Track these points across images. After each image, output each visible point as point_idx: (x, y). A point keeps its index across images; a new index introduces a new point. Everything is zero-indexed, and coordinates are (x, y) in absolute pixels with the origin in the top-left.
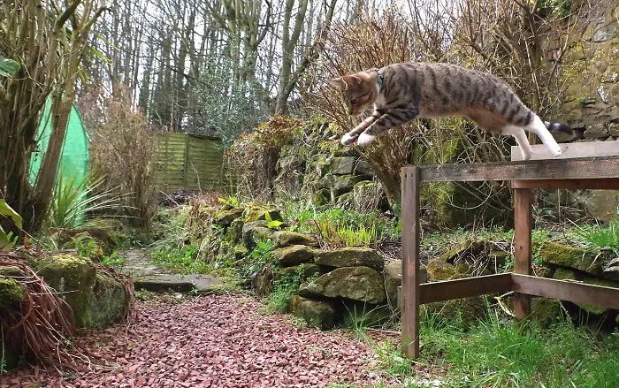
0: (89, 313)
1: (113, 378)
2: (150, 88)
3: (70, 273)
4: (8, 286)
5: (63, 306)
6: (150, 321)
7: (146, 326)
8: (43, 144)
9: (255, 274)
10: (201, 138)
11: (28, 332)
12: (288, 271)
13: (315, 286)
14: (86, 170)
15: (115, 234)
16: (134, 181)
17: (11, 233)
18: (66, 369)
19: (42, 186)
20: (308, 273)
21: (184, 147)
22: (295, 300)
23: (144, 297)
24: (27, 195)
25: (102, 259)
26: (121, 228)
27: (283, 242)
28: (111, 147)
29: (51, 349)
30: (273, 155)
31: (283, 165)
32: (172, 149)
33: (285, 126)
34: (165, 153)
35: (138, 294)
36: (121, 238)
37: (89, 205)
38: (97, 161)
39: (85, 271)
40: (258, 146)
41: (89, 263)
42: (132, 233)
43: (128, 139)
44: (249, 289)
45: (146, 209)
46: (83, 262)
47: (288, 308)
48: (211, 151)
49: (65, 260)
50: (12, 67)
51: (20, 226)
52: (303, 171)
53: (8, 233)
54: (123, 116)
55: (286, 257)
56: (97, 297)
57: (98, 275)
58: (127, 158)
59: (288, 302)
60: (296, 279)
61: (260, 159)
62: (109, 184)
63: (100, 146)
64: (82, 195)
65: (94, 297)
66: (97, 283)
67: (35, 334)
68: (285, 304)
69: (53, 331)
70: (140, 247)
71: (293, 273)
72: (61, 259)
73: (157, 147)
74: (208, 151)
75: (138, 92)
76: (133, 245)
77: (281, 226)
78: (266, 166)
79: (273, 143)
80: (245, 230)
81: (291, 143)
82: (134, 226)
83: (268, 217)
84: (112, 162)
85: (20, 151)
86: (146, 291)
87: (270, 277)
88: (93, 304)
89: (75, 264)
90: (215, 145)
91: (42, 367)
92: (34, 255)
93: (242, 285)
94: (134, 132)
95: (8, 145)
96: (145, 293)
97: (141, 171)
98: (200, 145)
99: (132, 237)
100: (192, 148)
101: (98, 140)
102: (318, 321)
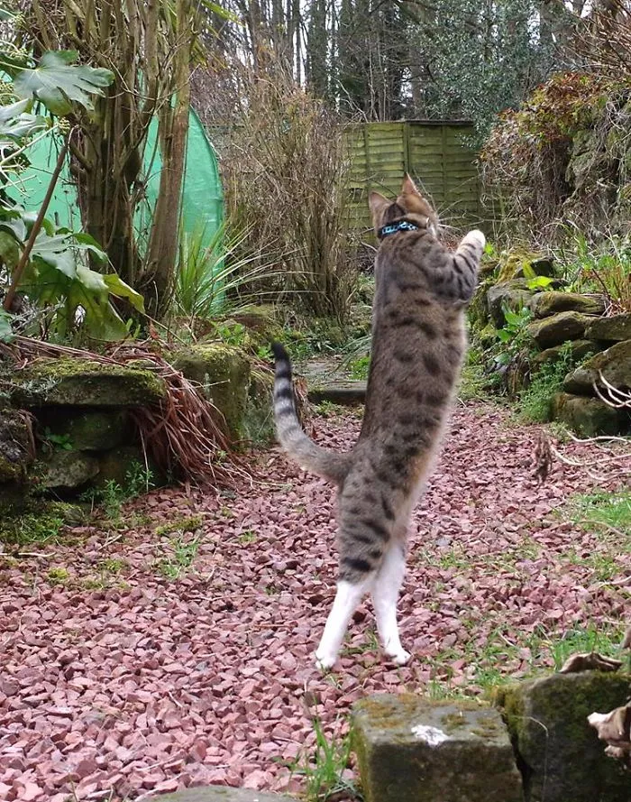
0: (246, 426)
1: (283, 497)
2: (328, 25)
3: (215, 367)
4: (146, 378)
5: (211, 410)
6: (335, 441)
7: (329, 446)
8: (154, 184)
9: (504, 368)
10: (433, 126)
11: (172, 440)
12: (548, 355)
13: (584, 372)
14: (219, 218)
15: (282, 331)
16: (308, 228)
17: (130, 321)
18: (223, 487)
19: (157, 252)
20: (578, 355)
21: (401, 149)
22: (558, 400)
23: (327, 412)
24: (139, 268)
25: (257, 351)
26: (292, 321)
27: (542, 309)
28: (259, 167)
29: (202, 462)
30: (558, 150)
31: (578, 170)
32: (379, 156)
33: (574, 94)
34: (366, 166)
35: (318, 408)
36: (294, 338)
37: (229, 278)
38: (237, 196)
39: (235, 364)
40: (530, 137)
41: (240, 354)
42: (313, 328)
43: (289, 147)
44: (497, 394)
45: (336, 283)
46: (232, 352)
47: (551, 415)
48: (456, 151)
49: (207, 350)
50: (103, 79)
51: (142, 310)
52: (616, 180)
53: (126, 320)
54: (276, 103)
55: (543, 332)
56: (256, 403)
57: (253, 373)
58: (290, 186)
59: (551, 405)
60: (559, 366)
61: (538, 161)
62: (262, 239)
63: (239, 167)
64: (219, 261)
65: (251, 403)
66: (254, 383)
67: (180, 441)
68: (545, 408)
69: (201, 439)
70: (331, 354)
71: (556, 358)
72: (203, 349)
73: (346, 158)
74: (449, 151)
75: (304, 38)
76: (317, 350)
77: (551, 284)
78: (550, 174)
79: (557, 130)
80: (492, 298)
81: (589, 126)
82: (317, 315)
83: (529, 271)
84: (265, 196)
85: (122, 199)
86: (330, 404)
87: (524, 368)
88: (250, 413)
89: (222, 354)
90: (462, 138)
91: (193, 484)
92: (166, 347)
93: (487, 388)
94: (299, 133)
95: (103, 193)
96: (329, 407)
97: (319, 208)
98: (431, 141)
99: (315, 337)
100: (416, 150)
101: (235, 155)
102: (591, 427)
